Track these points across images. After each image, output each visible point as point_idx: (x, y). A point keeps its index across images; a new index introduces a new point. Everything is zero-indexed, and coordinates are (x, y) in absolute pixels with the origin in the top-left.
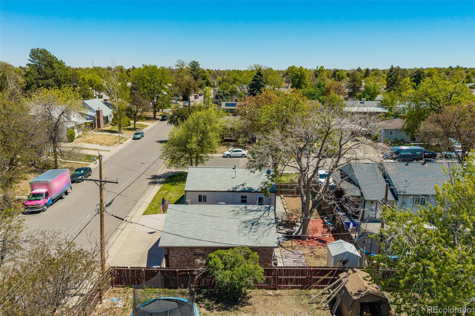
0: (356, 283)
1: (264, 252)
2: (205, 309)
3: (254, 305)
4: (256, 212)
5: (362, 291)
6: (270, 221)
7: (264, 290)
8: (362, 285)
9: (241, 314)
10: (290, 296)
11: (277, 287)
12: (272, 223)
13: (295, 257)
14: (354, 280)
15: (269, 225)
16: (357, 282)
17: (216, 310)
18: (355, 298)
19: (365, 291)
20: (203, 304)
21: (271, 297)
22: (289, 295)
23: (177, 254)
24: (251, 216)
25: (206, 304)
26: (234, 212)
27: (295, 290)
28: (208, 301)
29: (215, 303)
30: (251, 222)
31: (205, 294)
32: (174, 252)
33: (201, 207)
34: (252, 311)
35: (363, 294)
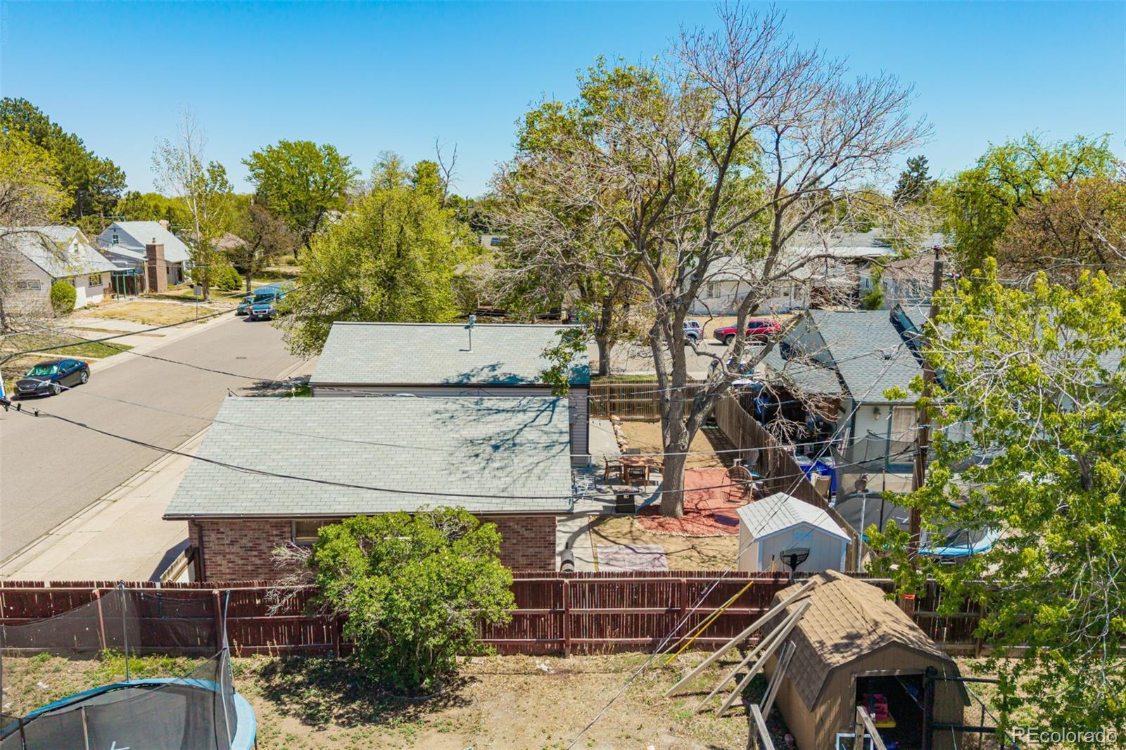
0: (837, 613)
1: (527, 534)
2: (298, 720)
3: (480, 705)
4: (510, 414)
5: (859, 636)
6: (555, 437)
7: (524, 657)
8: (859, 616)
9: (426, 734)
10: (609, 675)
11: (567, 646)
12: (561, 443)
13: (638, 561)
14: (829, 605)
15: (549, 447)
16: (842, 610)
17: (337, 724)
18: (837, 659)
19: (870, 634)
20: (297, 703)
21: (541, 677)
22: (606, 671)
23: (232, 543)
24: (493, 427)
25: (307, 705)
26: (438, 416)
27: (630, 654)
28: (315, 695)
29: (340, 700)
30: (493, 442)
31: (314, 671)
32: (220, 536)
33: (330, 403)
34: (467, 726)
35: (865, 643)
